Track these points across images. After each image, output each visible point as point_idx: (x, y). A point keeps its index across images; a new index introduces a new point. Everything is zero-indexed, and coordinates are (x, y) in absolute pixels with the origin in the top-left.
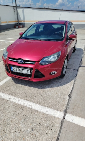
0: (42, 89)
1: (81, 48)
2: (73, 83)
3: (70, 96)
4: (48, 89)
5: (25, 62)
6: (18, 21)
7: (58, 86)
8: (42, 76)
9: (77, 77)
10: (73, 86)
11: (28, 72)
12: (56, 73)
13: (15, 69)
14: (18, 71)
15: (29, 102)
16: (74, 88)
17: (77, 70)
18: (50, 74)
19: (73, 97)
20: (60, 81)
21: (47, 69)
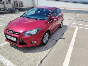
0: (25, 53)
1: (67, 25)
2: (49, 51)
3: (41, 62)
4: (29, 53)
5: (14, 33)
6: (34, 6)
7: (38, 52)
8: (25, 44)
9: (54, 46)
10: (48, 53)
11: (15, 40)
12: (35, 42)
13: (8, 37)
14: (9, 38)
15: (10, 62)
16: (48, 55)
17: (57, 41)
18: (31, 43)
19: (43, 62)
20: (41, 48)
21: (32, 38)
